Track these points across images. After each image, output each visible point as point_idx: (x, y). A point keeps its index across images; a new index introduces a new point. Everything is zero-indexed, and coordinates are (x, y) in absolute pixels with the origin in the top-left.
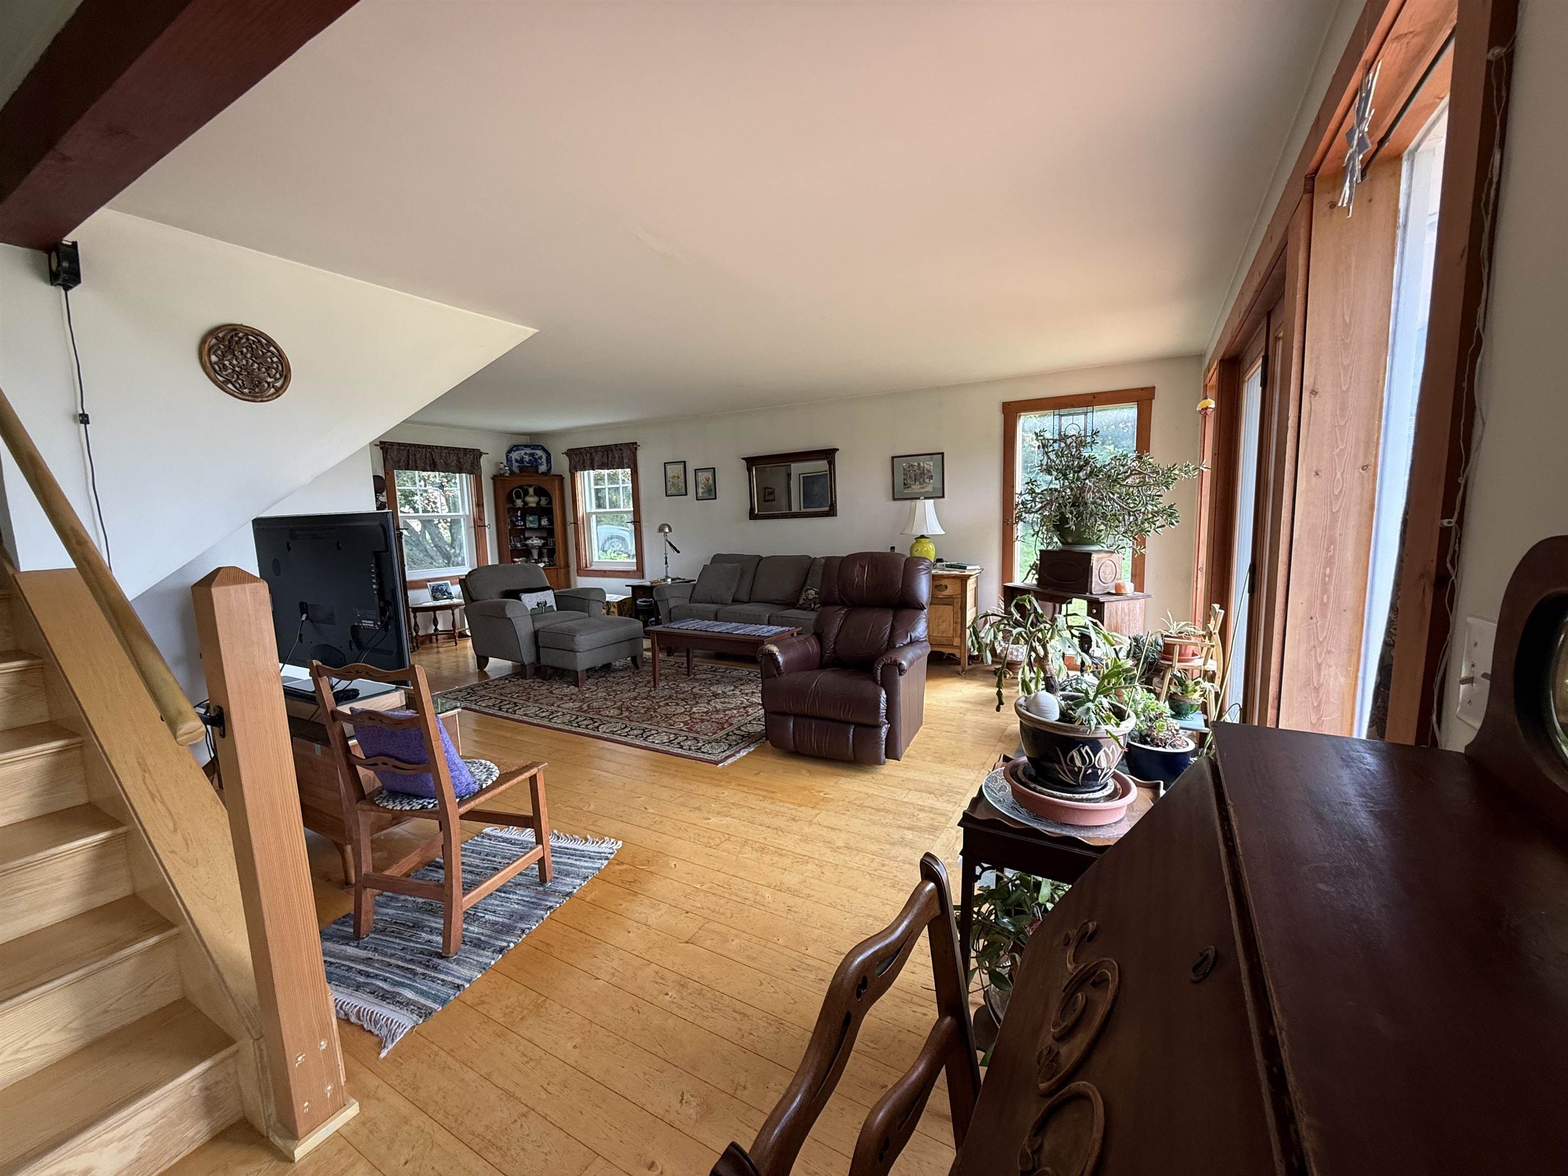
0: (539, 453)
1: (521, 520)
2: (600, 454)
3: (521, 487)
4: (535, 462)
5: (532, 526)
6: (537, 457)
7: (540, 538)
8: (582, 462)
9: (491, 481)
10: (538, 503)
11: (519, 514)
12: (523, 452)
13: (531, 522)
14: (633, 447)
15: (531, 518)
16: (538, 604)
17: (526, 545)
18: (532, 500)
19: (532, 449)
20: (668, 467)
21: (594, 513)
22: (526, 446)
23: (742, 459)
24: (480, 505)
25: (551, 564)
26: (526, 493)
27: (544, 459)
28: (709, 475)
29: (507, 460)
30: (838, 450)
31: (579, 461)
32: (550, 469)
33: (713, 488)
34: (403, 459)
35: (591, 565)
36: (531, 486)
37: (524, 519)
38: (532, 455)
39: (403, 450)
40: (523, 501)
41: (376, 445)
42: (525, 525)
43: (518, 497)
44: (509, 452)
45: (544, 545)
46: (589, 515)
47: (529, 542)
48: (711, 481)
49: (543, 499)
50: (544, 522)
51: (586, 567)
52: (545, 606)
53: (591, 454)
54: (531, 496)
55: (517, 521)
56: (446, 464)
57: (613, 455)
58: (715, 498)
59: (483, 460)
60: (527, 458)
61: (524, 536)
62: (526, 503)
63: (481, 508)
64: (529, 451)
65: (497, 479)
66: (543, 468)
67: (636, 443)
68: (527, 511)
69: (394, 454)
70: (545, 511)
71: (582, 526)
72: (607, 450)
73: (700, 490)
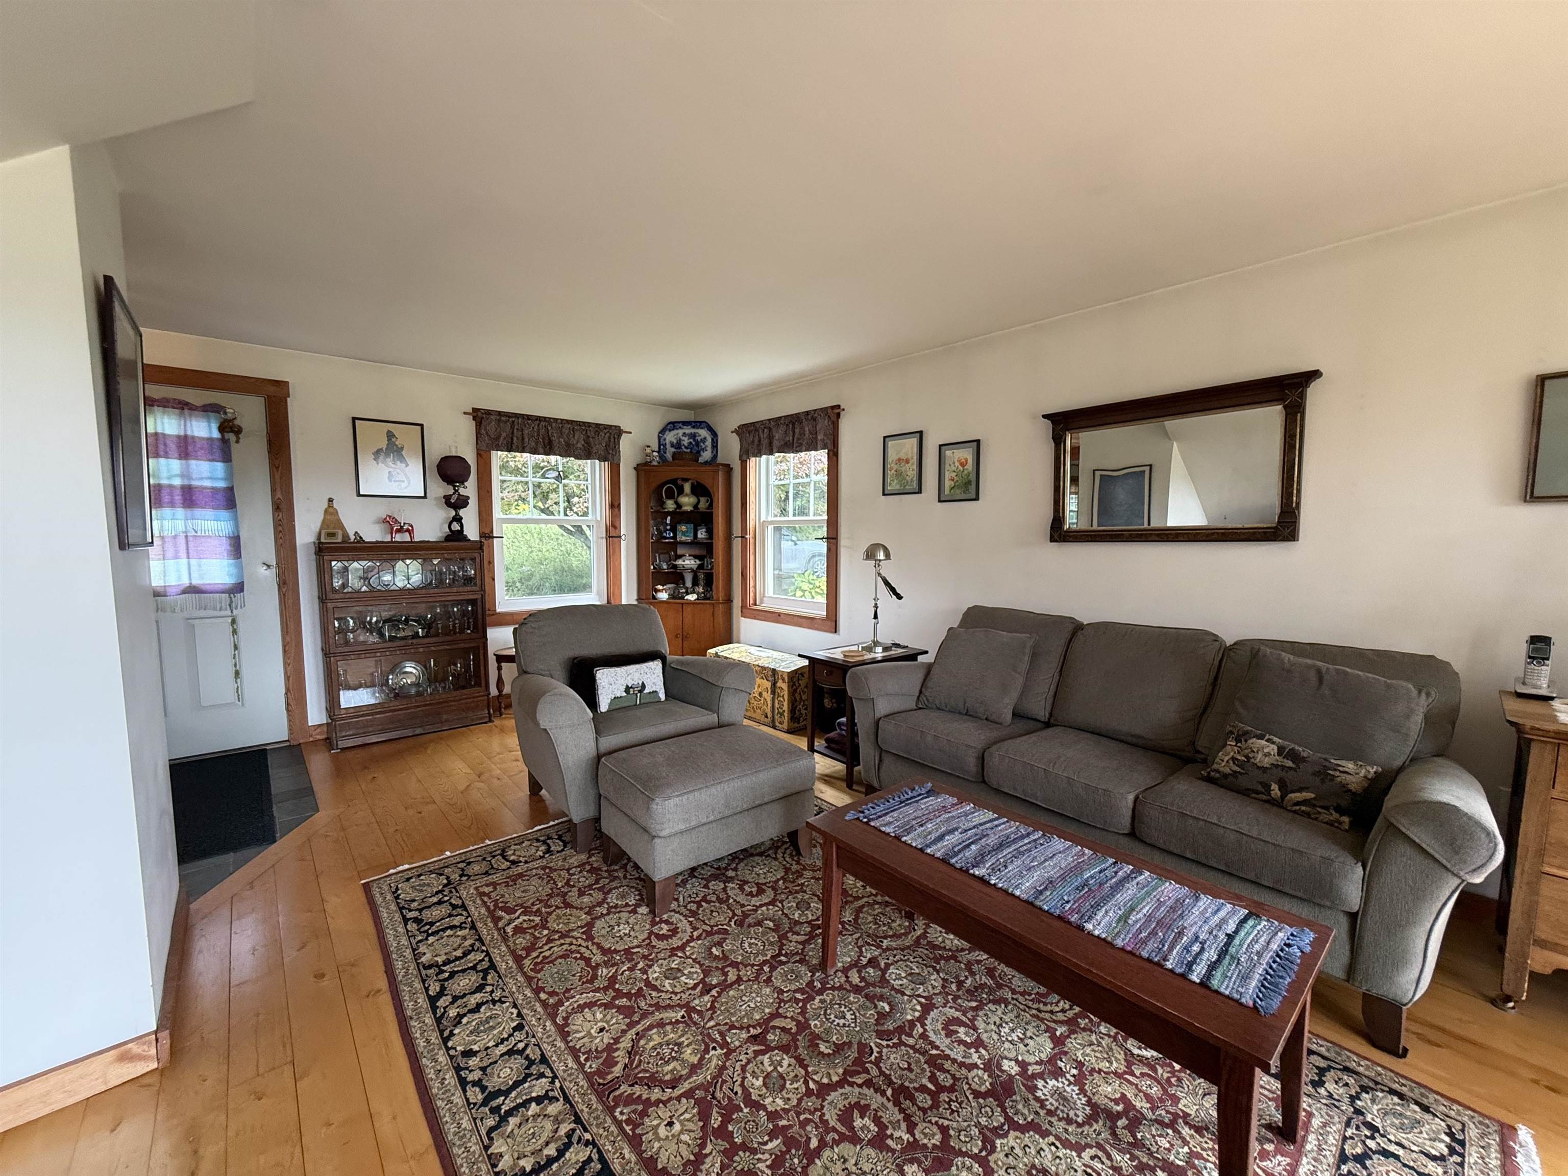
0: (703, 433)
1: (670, 530)
2: (782, 429)
3: (674, 481)
4: (696, 446)
5: (684, 538)
6: (699, 439)
7: (695, 557)
8: (756, 442)
9: (634, 472)
10: (696, 506)
11: (668, 522)
12: (681, 432)
13: (684, 533)
14: (833, 414)
15: (684, 528)
16: (627, 689)
17: (675, 567)
18: (687, 501)
19: (693, 427)
20: (890, 443)
21: (772, 522)
22: (686, 423)
23: (1044, 416)
24: (614, 506)
25: (706, 597)
26: (681, 491)
27: (709, 440)
28: (967, 454)
29: (660, 445)
31: (753, 441)
32: (715, 457)
33: (973, 477)
34: (504, 435)
35: (762, 602)
36: (686, 480)
37: (674, 530)
38: (693, 436)
39: (506, 422)
40: (676, 503)
41: (465, 413)
42: (675, 537)
43: (670, 496)
44: (663, 431)
45: (700, 567)
46: (764, 525)
47: (680, 562)
48: (970, 466)
49: (703, 500)
50: (702, 534)
51: (755, 604)
52: (640, 691)
53: (770, 429)
54: (687, 495)
55: (666, 530)
56: (568, 445)
57: (802, 428)
58: (977, 498)
59: (625, 444)
60: (686, 441)
61: (676, 552)
62: (679, 506)
63: (616, 510)
64: (689, 430)
65: (642, 469)
66: (706, 455)
67: (839, 406)
68: (679, 516)
69: (492, 427)
70: (703, 518)
71: (752, 541)
72: (794, 421)
73: (948, 484)
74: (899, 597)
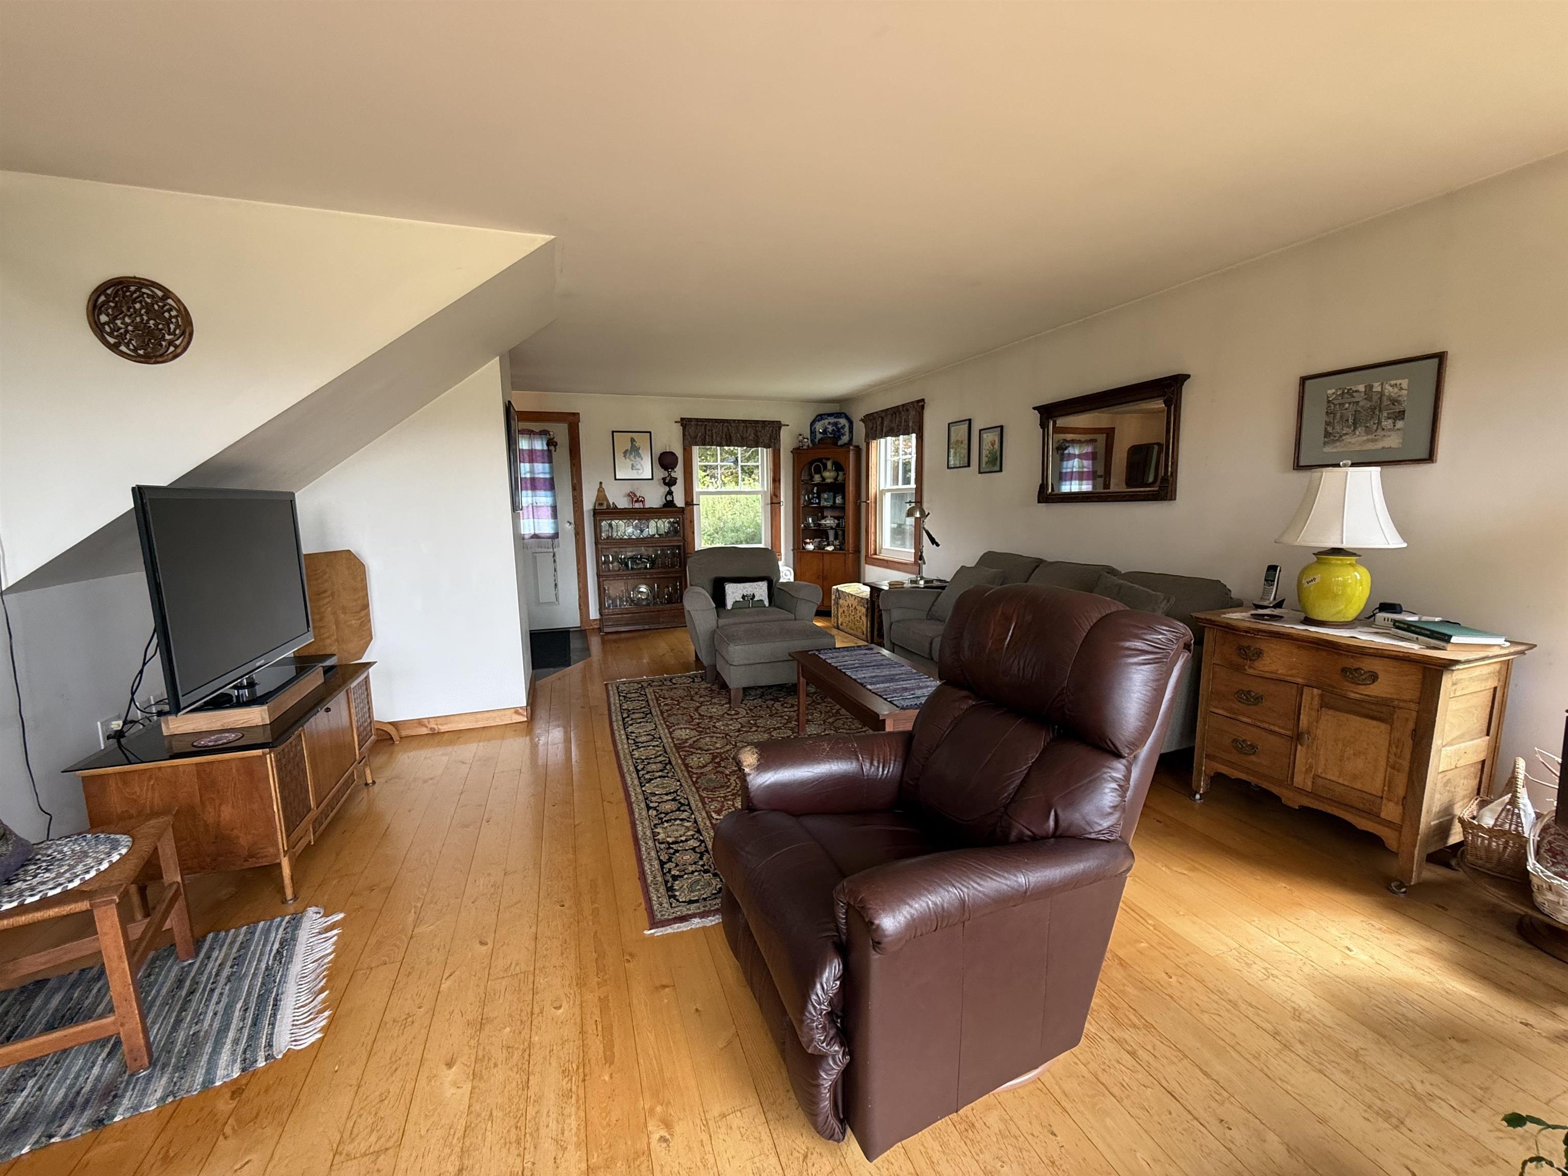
0: (843, 421)
1: (816, 498)
2: (889, 417)
3: (820, 460)
4: (838, 432)
5: (826, 504)
6: (840, 426)
7: (835, 518)
8: (874, 429)
9: (791, 455)
10: (836, 479)
11: (815, 491)
12: (826, 421)
13: (826, 500)
14: (919, 406)
15: (826, 496)
16: (743, 597)
17: (820, 525)
18: (829, 475)
19: (835, 417)
20: (952, 429)
21: (889, 490)
22: (830, 415)
23: (1034, 408)
24: (776, 480)
25: (841, 548)
26: (825, 468)
27: (847, 429)
29: (811, 432)
30: (1188, 376)
31: (873, 428)
32: (851, 439)
33: (998, 454)
34: (700, 434)
35: (880, 553)
36: (828, 459)
37: (819, 497)
38: (836, 424)
39: (701, 425)
40: (822, 476)
41: (676, 422)
42: (819, 503)
43: (818, 471)
44: (812, 424)
45: (838, 525)
46: (882, 492)
47: (823, 522)
48: (997, 446)
49: (841, 473)
50: (839, 500)
51: (875, 554)
52: (752, 599)
53: (882, 418)
54: (829, 471)
55: (813, 497)
56: (743, 438)
57: (901, 417)
58: (1001, 470)
59: (784, 434)
60: (830, 428)
61: (822, 514)
62: (824, 479)
63: (778, 483)
64: (832, 420)
65: (797, 452)
66: (845, 439)
67: (923, 400)
68: (824, 487)
69: (692, 430)
70: (838, 488)
71: (873, 505)
72: (896, 411)
73: (984, 459)
74: (938, 545)
